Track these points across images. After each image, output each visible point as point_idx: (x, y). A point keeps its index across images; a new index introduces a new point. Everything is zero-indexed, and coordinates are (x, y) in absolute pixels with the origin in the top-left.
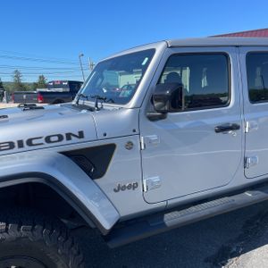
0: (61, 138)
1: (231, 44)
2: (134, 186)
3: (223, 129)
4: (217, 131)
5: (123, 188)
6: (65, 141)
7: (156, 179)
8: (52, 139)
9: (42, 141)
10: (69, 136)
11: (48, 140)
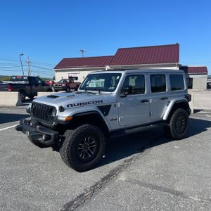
2: (116, 119)
3: (143, 101)
4: (141, 102)
8: (94, 102)
9: (91, 102)
10: (99, 102)
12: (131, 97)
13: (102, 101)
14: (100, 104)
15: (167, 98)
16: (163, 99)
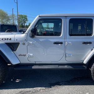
0: (5, 39)
1: (64, 16)
2: (25, 55)
4: (54, 44)
5: (21, 55)
6: (6, 40)
7: (31, 54)
8: (3, 39)
9: (1, 39)
10: (7, 39)
11: (2, 39)
13: (10, 39)
14: (9, 41)
15: (90, 43)
16: (85, 43)
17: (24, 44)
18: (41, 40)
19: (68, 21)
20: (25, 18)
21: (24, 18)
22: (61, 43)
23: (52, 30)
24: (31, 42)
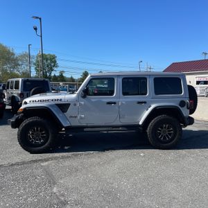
0: (55, 100)
3: (109, 103)
5: (72, 117)
8: (53, 100)
9: (51, 100)
10: (58, 100)
12: (94, 99)
13: (61, 100)
14: (59, 102)
15: (145, 102)
16: (139, 103)
17: (75, 105)
18: (93, 100)
19: (120, 80)
20: (51, 60)
21: (49, 61)
22: (115, 103)
23: (106, 86)
24: (83, 103)
